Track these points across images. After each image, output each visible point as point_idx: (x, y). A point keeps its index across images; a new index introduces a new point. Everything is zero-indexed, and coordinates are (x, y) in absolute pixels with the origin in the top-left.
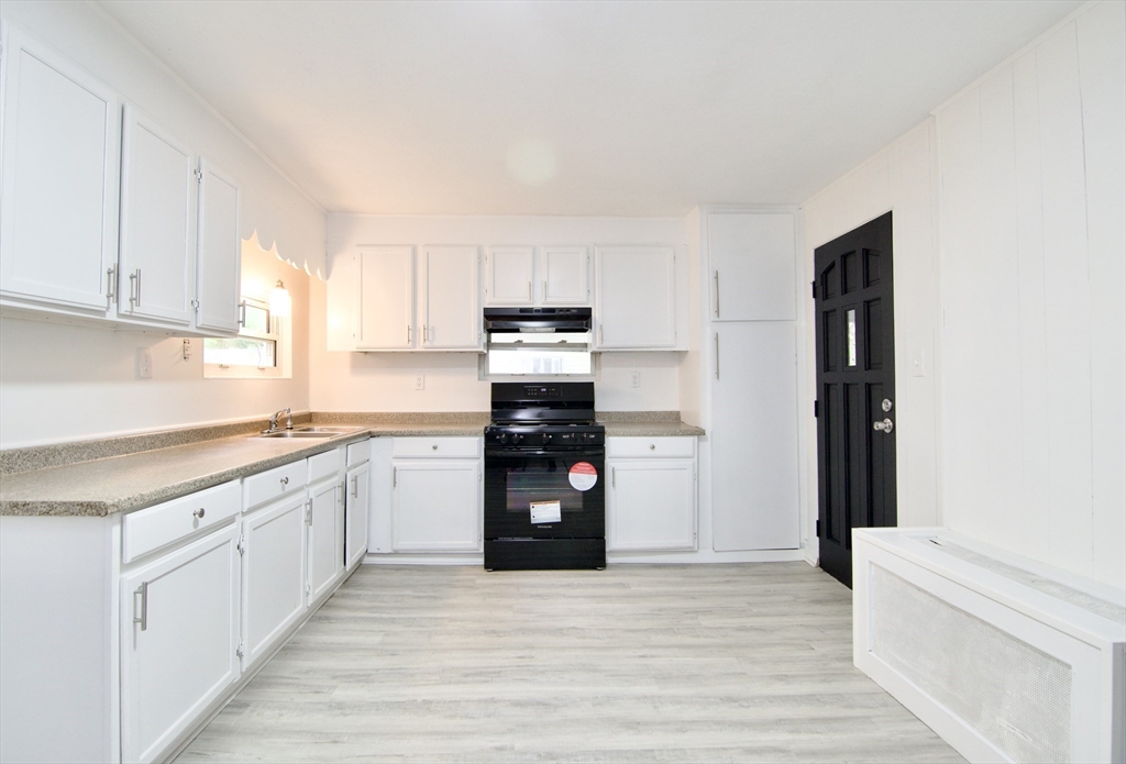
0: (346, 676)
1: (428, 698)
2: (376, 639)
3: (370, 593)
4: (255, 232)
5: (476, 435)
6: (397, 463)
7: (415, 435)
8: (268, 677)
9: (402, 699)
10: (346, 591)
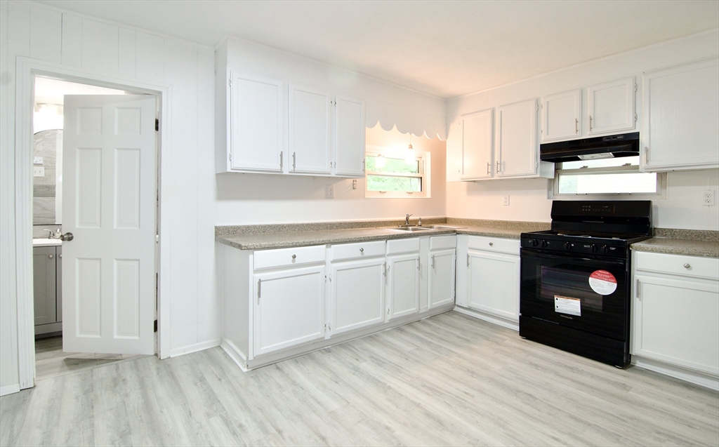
0: (375, 359)
1: (392, 386)
2: (410, 348)
3: (438, 326)
4: (378, 122)
5: (514, 237)
6: (470, 252)
7: (479, 235)
8: (349, 345)
9: (382, 380)
10: (430, 322)
